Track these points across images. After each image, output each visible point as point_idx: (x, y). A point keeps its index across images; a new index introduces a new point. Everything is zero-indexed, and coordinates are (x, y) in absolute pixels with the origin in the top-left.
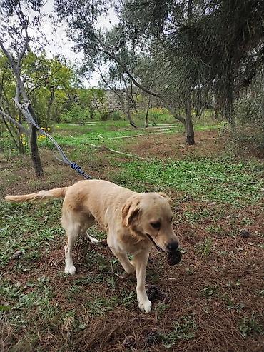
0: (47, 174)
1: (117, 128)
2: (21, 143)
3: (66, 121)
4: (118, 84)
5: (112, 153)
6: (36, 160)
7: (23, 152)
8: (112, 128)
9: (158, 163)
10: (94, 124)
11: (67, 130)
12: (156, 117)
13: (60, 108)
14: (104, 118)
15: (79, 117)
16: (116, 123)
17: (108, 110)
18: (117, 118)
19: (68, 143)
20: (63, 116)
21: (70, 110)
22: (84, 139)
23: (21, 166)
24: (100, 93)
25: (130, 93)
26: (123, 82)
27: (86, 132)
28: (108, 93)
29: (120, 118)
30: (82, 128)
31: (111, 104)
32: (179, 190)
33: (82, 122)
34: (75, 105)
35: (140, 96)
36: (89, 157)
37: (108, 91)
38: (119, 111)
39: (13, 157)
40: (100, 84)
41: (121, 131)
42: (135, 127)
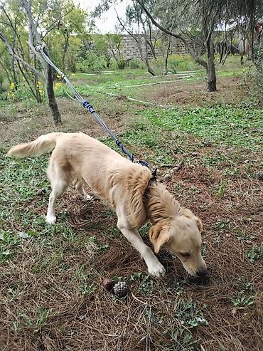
0: (65, 122)
1: (134, 76)
2: (37, 91)
3: (82, 71)
5: (129, 101)
6: (54, 107)
7: (40, 101)
8: (129, 76)
9: (177, 110)
10: (110, 73)
11: (83, 80)
12: (176, 64)
13: (75, 56)
14: (122, 67)
15: (95, 67)
16: (134, 72)
17: (125, 57)
18: (135, 66)
19: (85, 93)
20: (78, 66)
21: (85, 58)
22: (100, 88)
23: (40, 115)
24: (116, 39)
25: (149, 37)
27: (102, 81)
28: (125, 38)
29: (138, 67)
30: (99, 77)
31: (128, 51)
32: (197, 136)
33: (98, 71)
34: (91, 53)
35: (159, 41)
36: (105, 105)
37: (125, 36)
38: (137, 59)
39: (32, 106)
41: (139, 79)
42: (153, 75)
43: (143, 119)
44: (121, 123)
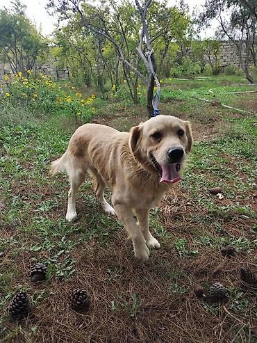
1: (230, 83)
2: (136, 93)
3: (175, 76)
4: (238, 34)
5: (224, 108)
7: (136, 102)
8: (224, 83)
10: (204, 78)
11: (177, 85)
13: (171, 62)
14: (216, 72)
15: (188, 72)
16: (229, 78)
17: (222, 63)
18: (231, 73)
19: (178, 97)
20: (173, 71)
21: (181, 64)
22: (194, 93)
24: (214, 45)
25: (251, 43)
26: (245, 30)
27: (196, 86)
28: (224, 44)
29: (234, 73)
30: (192, 82)
31: (226, 58)
33: (191, 77)
34: (186, 59)
36: (199, 110)
37: (225, 42)
38: (234, 65)
39: (128, 107)
40: (217, 34)
41: (235, 86)
42: (252, 82)
43: (240, 128)
44: (214, 130)
